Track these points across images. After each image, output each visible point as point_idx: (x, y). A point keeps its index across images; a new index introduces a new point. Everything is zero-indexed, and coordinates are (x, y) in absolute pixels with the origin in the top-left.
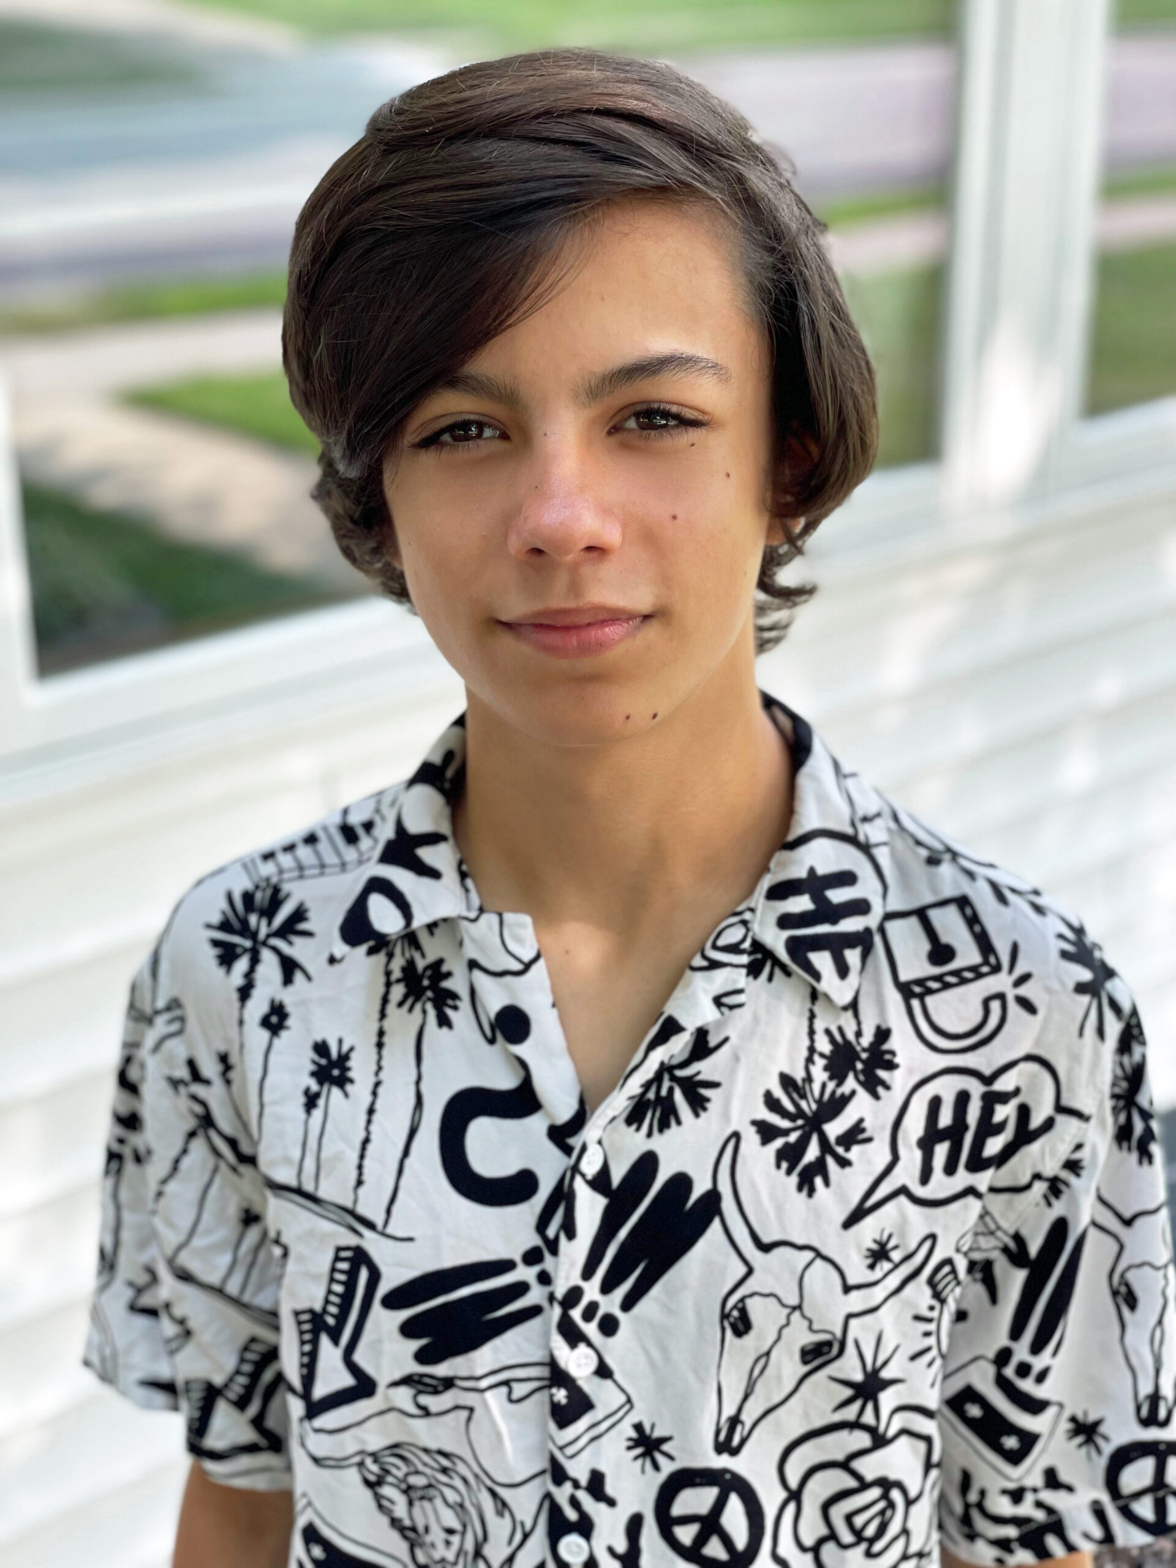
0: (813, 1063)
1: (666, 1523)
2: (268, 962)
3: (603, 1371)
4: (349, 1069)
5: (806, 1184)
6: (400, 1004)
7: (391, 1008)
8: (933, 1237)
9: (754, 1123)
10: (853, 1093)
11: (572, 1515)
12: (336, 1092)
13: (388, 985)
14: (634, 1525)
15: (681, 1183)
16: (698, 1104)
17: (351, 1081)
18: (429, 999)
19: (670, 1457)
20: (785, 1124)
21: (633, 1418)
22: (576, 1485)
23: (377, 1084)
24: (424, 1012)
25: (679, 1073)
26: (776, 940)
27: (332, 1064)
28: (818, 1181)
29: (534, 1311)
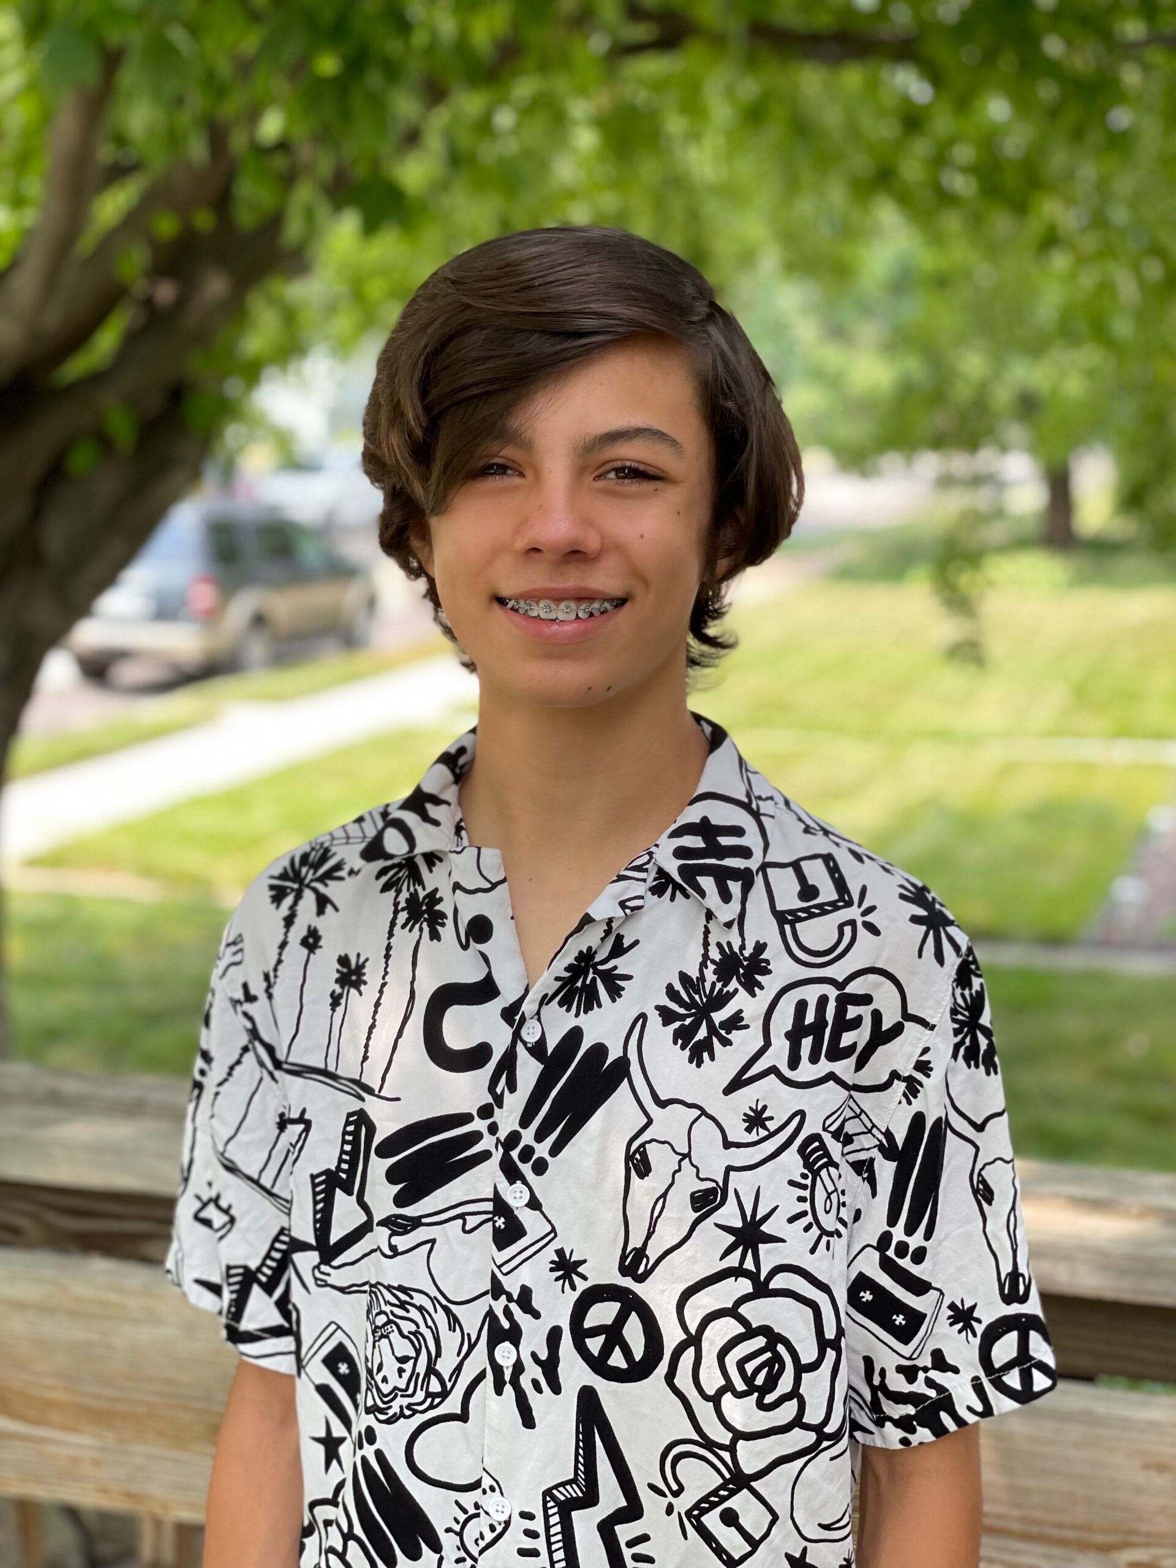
0: (707, 968)
1: (580, 1335)
2: (309, 897)
3: (534, 1204)
4: (364, 974)
5: (696, 1058)
6: (403, 927)
7: (397, 929)
8: (802, 1113)
9: (658, 1008)
10: (736, 991)
11: (506, 1324)
12: (353, 991)
13: (396, 912)
14: (554, 1337)
15: (600, 1050)
16: (615, 992)
17: (365, 983)
18: (425, 920)
19: (585, 1278)
20: (682, 1011)
21: (556, 1245)
22: (510, 1298)
23: (384, 985)
24: (421, 930)
25: (600, 967)
26: (672, 866)
27: (351, 972)
28: (705, 1055)
29: (485, 1155)
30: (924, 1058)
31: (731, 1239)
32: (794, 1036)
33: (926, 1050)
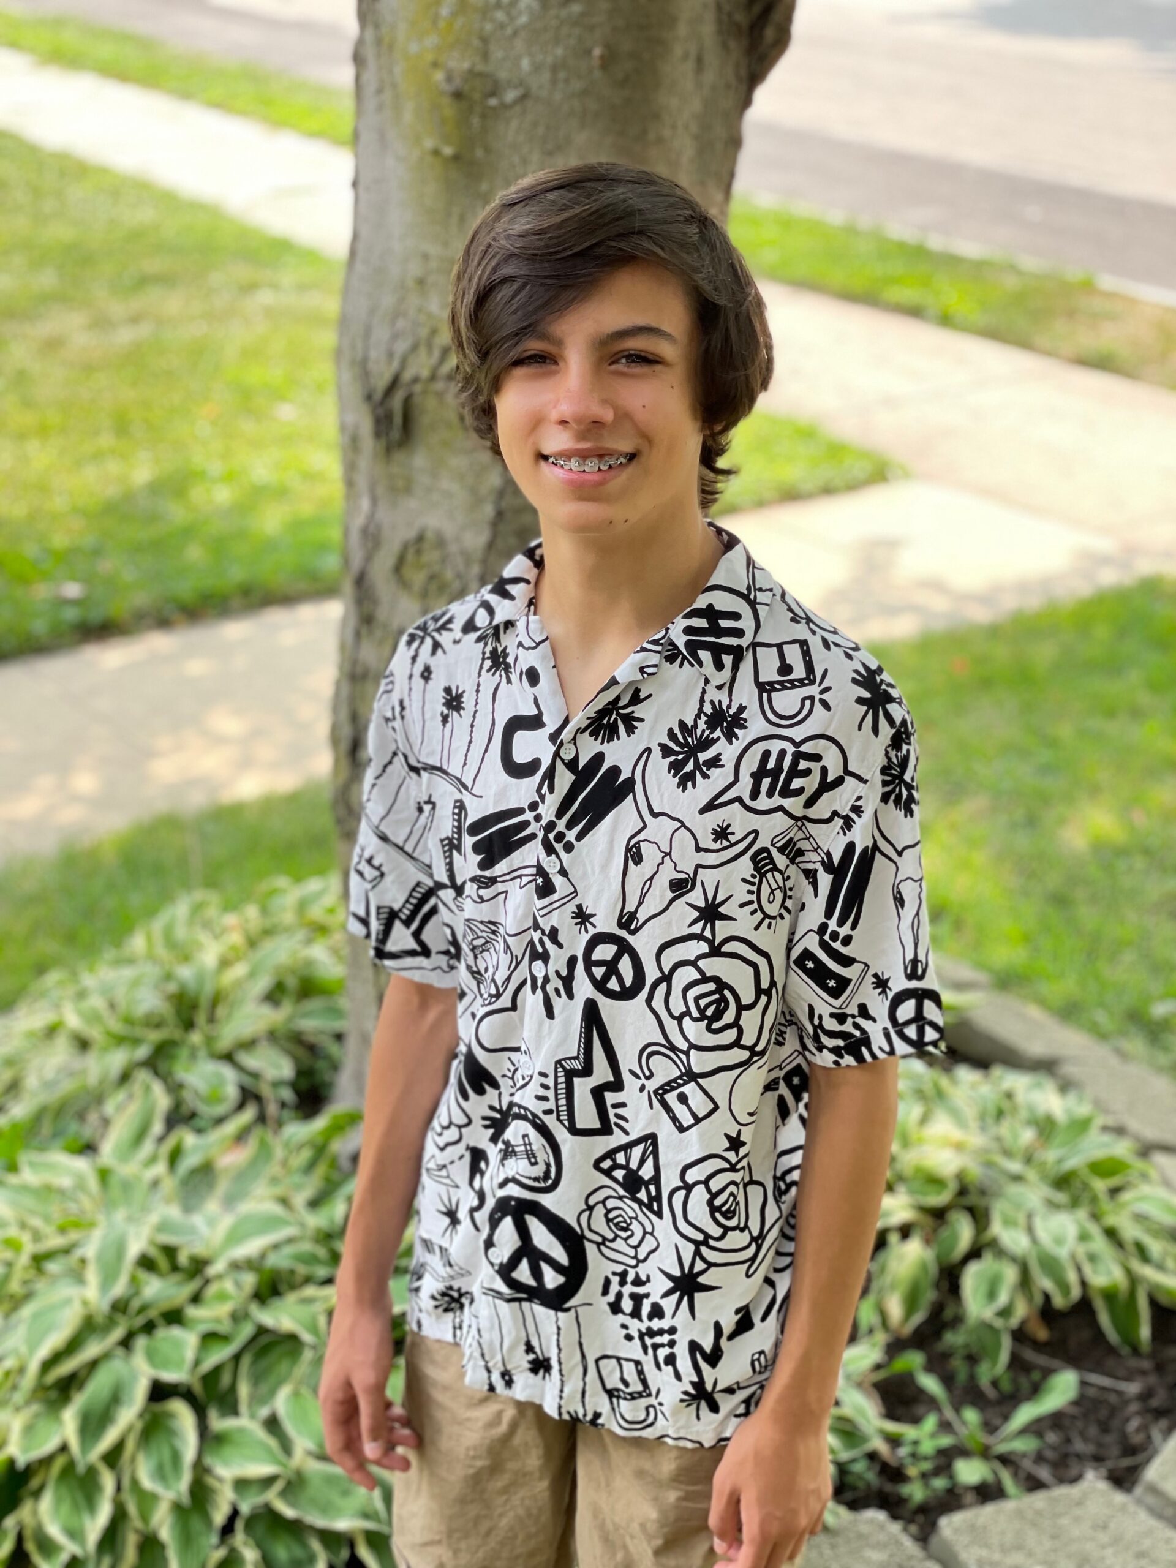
0: (700, 719)
1: (589, 964)
2: (428, 642)
3: (563, 872)
4: (463, 702)
5: (682, 784)
6: (488, 671)
7: (484, 672)
9: (660, 745)
10: (719, 738)
11: (540, 950)
12: (455, 713)
13: (483, 659)
14: (572, 962)
15: (615, 771)
16: (631, 730)
17: (464, 709)
18: (502, 668)
19: (594, 926)
20: (677, 749)
21: (577, 901)
22: (543, 933)
23: (476, 712)
24: (499, 675)
25: (621, 711)
26: (681, 641)
27: (453, 699)
28: (689, 784)
29: (533, 836)
30: (858, 803)
31: (696, 914)
32: (757, 777)
33: (859, 798)
